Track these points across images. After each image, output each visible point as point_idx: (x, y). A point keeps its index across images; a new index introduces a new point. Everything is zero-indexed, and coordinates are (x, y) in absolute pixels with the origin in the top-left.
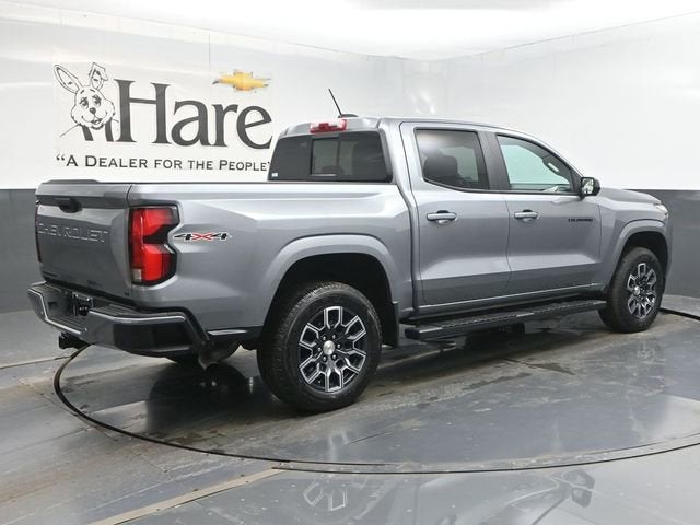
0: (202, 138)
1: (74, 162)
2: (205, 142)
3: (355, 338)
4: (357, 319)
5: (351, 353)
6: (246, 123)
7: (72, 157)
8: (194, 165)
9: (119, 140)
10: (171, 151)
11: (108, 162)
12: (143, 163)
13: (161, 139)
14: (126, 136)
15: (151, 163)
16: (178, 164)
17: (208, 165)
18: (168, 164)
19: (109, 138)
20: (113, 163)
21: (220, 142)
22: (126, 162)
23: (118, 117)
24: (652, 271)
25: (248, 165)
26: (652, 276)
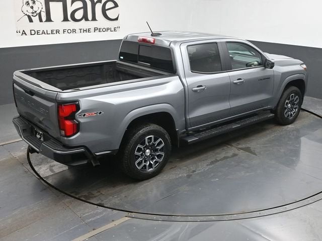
0: (85, 17)
1: (25, 33)
2: (87, 19)
3: (159, 148)
4: (160, 139)
5: (157, 154)
6: (106, 8)
7: (24, 31)
8: (82, 31)
9: (46, 21)
10: (71, 25)
11: (41, 33)
12: (58, 31)
13: (66, 19)
14: (49, 19)
15: (61, 31)
16: (74, 31)
17: (89, 31)
18: (69, 31)
19: (41, 20)
20: (43, 33)
21: (94, 19)
22: (49, 32)
23: (44, 10)
24: (297, 97)
25: (108, 29)
26: (297, 99)
